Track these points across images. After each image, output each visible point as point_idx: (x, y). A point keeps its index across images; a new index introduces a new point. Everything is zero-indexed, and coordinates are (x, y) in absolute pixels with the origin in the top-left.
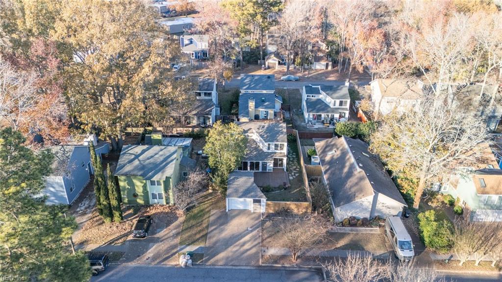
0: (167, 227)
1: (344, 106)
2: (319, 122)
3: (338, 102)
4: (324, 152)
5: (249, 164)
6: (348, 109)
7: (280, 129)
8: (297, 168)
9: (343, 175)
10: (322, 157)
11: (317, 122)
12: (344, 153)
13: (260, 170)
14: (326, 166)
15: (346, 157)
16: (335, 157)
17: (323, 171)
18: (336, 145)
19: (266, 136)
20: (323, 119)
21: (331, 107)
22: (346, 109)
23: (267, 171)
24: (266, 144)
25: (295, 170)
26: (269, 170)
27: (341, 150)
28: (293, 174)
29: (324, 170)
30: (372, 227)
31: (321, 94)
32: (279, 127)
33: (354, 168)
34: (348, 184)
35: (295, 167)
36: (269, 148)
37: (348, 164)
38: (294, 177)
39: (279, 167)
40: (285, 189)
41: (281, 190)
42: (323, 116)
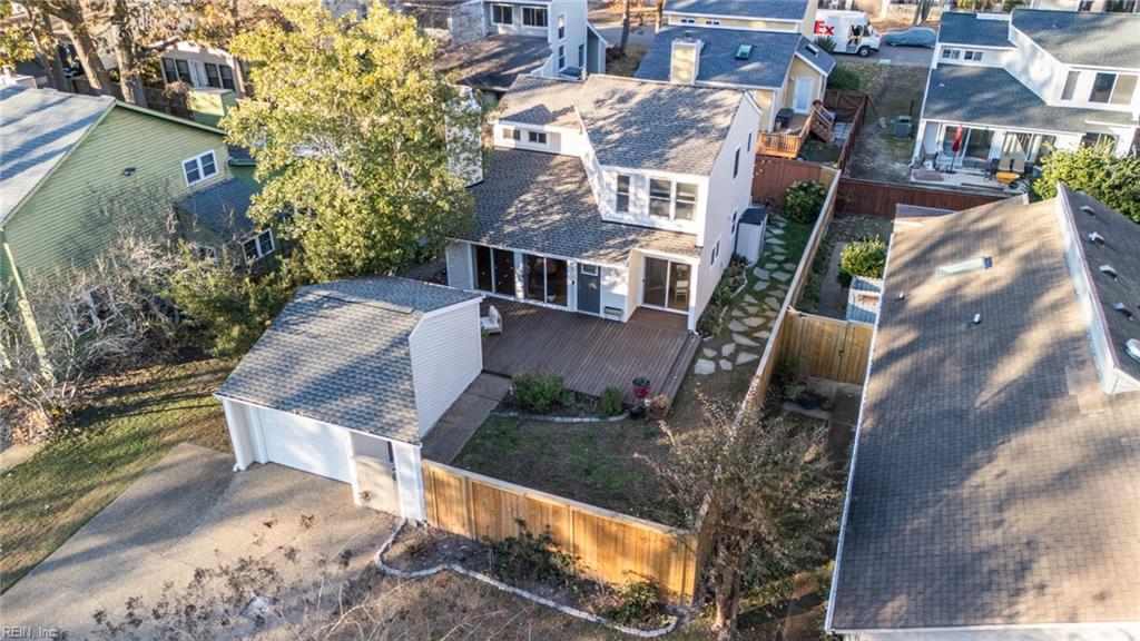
2: (976, 165)
3: (1086, 81)
4: (924, 260)
5: (519, 268)
6: (1135, 117)
7: (704, 114)
9: (986, 397)
10: (896, 287)
11: (966, 164)
12: (1037, 276)
13: (572, 305)
14: (898, 330)
15: (1039, 295)
16: (972, 291)
17: (872, 356)
18: (1007, 235)
19: (616, 136)
20: (993, 155)
21: (1049, 103)
23: (602, 315)
24: (610, 175)
25: (750, 333)
26: (607, 310)
27: (1027, 258)
28: (727, 349)
29: (882, 351)
31: (1010, 44)
32: (704, 106)
33: (1081, 364)
34: (1001, 463)
35: (756, 322)
36: (622, 203)
37: (1037, 339)
38: (726, 365)
39: (669, 306)
40: (638, 415)
41: (611, 415)
42: (998, 140)
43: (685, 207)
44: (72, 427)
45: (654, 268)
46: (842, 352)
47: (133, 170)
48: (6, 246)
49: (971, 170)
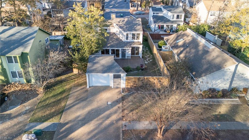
0: (21, 104)
1: (180, 19)
2: (163, 31)
3: (175, 16)
6: (183, 21)
7: (138, 22)
8: (150, 56)
11: (161, 31)
13: (120, 57)
19: (125, 27)
20: (165, 29)
21: (171, 20)
22: (182, 21)
23: (126, 58)
24: (125, 34)
25: (149, 57)
26: (127, 57)
28: (147, 60)
30: (232, 98)
31: (163, 11)
35: (149, 56)
36: (127, 38)
38: (149, 62)
39: (136, 55)
40: (142, 70)
41: (139, 70)
42: (165, 26)
43: (138, 38)
44: (47, 89)
45: (133, 49)
46: (166, 56)
47: (41, 41)
48: (28, 56)
49: (162, 32)
